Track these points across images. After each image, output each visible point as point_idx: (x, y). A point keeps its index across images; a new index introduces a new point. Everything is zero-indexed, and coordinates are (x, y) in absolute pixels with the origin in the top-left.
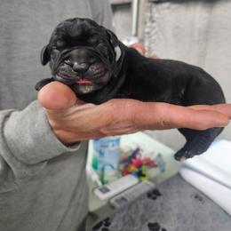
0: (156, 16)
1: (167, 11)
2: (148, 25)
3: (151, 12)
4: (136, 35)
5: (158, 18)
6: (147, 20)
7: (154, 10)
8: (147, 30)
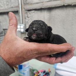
0: (29, 15)
1: (33, 14)
2: (27, 19)
3: (27, 14)
4: (23, 23)
5: (30, 16)
6: (26, 17)
7: (28, 13)
8: (27, 21)
